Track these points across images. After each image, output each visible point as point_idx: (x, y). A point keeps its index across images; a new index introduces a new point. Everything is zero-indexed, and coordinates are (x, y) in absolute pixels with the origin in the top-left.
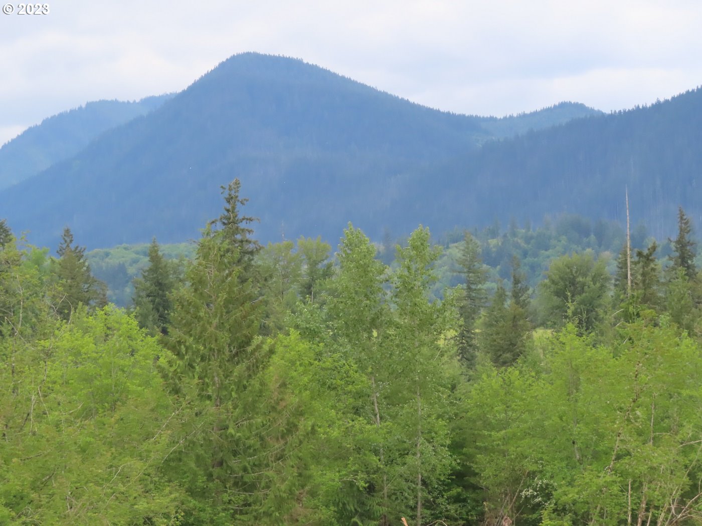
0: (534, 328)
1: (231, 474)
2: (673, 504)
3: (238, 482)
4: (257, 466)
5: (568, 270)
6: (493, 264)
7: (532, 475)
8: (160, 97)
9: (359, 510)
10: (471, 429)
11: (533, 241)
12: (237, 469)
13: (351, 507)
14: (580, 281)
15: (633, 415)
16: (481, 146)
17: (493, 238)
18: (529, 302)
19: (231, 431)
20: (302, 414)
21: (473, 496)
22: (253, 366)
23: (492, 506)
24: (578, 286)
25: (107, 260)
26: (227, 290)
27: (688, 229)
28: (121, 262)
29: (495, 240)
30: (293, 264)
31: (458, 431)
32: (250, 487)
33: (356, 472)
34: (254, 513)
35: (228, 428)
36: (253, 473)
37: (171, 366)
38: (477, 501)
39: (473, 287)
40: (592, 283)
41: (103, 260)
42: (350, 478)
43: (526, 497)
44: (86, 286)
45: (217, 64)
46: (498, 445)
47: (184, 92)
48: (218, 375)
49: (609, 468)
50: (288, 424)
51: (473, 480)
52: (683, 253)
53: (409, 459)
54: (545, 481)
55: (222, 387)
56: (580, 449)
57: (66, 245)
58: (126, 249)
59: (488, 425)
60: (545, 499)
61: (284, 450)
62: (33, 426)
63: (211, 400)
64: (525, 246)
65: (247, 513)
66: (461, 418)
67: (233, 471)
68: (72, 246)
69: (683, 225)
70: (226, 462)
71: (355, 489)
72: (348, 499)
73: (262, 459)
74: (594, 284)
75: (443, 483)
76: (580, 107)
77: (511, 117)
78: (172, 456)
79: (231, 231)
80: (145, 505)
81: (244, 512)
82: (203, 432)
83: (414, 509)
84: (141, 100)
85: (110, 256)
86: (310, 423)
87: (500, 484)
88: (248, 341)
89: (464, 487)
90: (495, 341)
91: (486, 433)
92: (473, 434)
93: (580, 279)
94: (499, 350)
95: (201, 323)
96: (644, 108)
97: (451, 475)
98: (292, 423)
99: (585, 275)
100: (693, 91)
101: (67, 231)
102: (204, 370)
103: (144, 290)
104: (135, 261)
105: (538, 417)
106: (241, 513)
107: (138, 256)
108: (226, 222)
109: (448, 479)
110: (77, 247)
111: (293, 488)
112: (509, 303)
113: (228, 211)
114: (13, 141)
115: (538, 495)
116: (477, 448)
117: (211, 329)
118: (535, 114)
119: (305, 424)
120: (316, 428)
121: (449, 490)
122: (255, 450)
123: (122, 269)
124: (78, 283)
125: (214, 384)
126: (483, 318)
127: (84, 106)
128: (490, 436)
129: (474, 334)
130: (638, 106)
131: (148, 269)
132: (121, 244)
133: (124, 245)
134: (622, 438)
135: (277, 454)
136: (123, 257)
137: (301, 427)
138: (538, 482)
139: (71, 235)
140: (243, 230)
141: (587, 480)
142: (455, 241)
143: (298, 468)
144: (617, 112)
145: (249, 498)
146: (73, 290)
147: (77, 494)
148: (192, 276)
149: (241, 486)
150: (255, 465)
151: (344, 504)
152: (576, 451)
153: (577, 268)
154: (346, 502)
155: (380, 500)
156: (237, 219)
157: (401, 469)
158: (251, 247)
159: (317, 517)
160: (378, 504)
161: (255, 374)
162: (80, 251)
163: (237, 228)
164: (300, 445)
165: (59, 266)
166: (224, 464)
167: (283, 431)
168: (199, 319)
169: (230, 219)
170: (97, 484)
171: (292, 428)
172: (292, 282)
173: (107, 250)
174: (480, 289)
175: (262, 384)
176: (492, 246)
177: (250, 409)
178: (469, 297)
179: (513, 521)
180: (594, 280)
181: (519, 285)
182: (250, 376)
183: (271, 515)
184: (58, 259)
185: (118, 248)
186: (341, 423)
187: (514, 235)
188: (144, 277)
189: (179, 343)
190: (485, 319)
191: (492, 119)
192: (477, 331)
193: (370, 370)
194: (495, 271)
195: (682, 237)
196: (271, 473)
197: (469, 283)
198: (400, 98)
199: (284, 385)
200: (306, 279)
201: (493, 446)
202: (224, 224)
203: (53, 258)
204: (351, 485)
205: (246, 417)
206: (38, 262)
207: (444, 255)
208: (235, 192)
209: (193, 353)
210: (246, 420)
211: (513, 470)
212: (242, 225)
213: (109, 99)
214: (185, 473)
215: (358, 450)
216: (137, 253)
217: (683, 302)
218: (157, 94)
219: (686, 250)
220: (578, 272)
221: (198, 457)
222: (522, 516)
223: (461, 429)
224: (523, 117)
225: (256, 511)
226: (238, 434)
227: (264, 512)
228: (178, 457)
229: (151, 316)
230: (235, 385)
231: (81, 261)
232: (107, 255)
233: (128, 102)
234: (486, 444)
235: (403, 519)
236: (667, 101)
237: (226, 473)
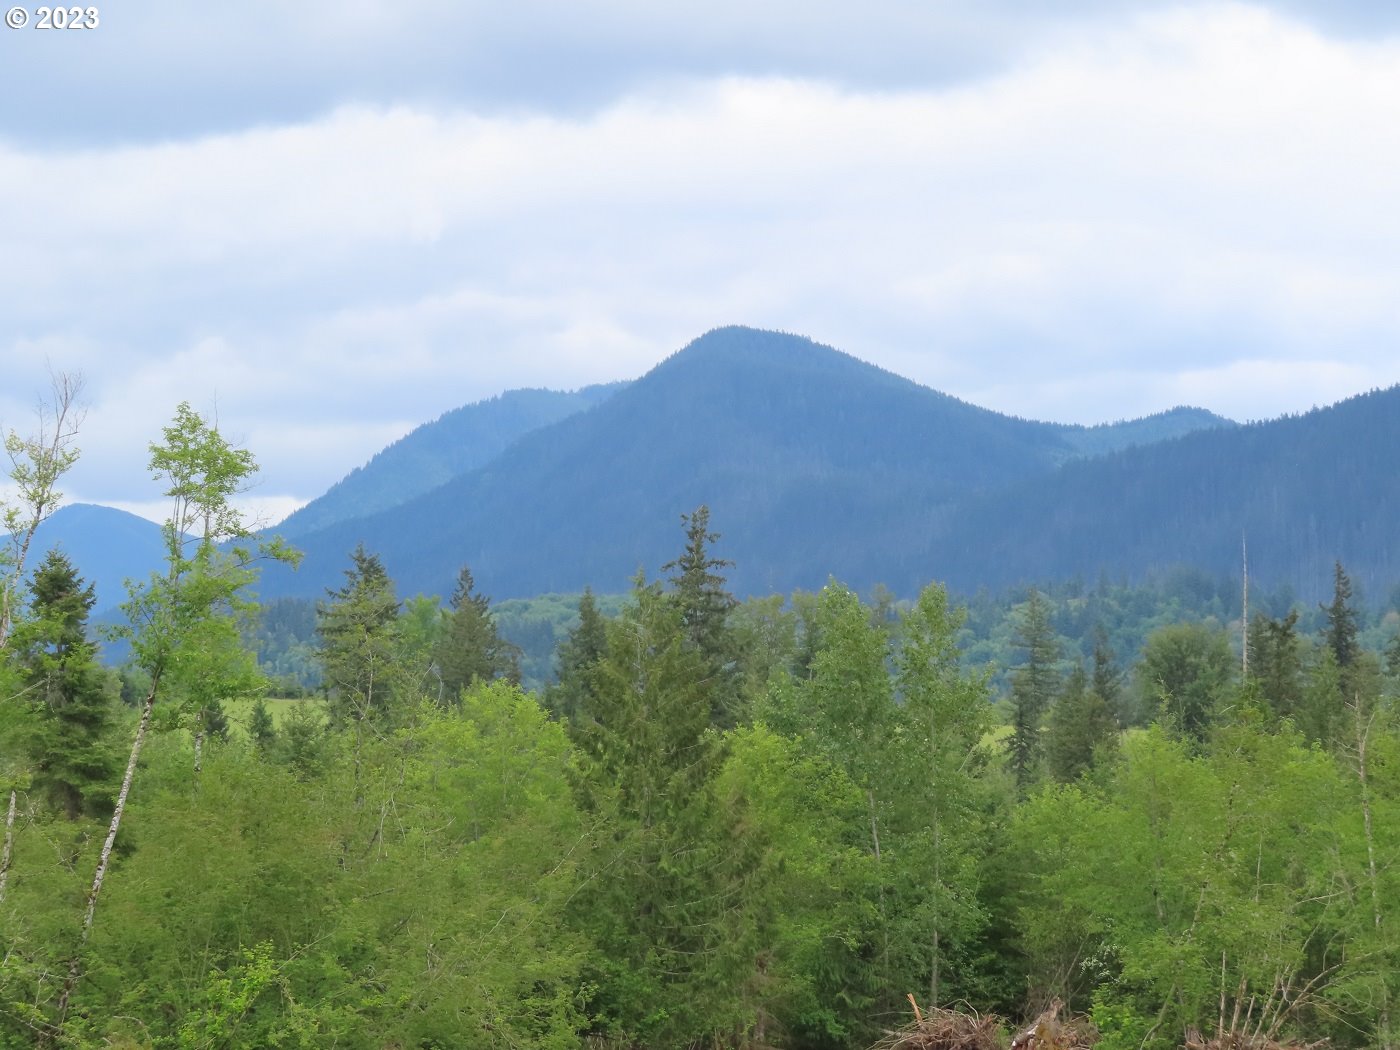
0: (1123, 727)
1: (663, 924)
2: (1286, 984)
3: (673, 937)
4: (699, 915)
5: (1175, 647)
6: (1074, 634)
7: (1096, 938)
8: (609, 387)
9: (848, 980)
10: (1013, 870)
11: (1131, 604)
12: (672, 918)
13: (836, 977)
14: (1192, 663)
15: (1224, 857)
16: (1060, 466)
17: (1075, 597)
18: (1118, 691)
19: (664, 864)
20: (766, 843)
21: (1013, 965)
22: (699, 773)
23: (1039, 981)
24: (1188, 668)
25: (526, 615)
26: (665, 664)
27: (1349, 592)
28: (546, 619)
29: (1076, 600)
30: (783, 628)
31: (994, 872)
32: (691, 944)
33: (843, 927)
34: (694, 981)
35: (659, 860)
36: (695, 924)
37: (583, 770)
38: (1019, 973)
39: (1039, 666)
40: (1209, 666)
41: (520, 614)
42: (836, 934)
43: (1088, 969)
44: (491, 651)
45: (689, 342)
46: (1050, 894)
47: (641, 380)
48: (648, 784)
49: (1189, 932)
50: (746, 856)
51: (1013, 943)
52: (1340, 627)
53: (921, 909)
54: (1115, 947)
55: (654, 802)
56: (1164, 903)
57: (463, 592)
58: (553, 600)
59: (1036, 865)
60: (1114, 972)
61: (739, 893)
62: (383, 848)
63: (638, 819)
64: (1120, 610)
65: (684, 981)
66: (999, 854)
67: (666, 921)
68: (472, 596)
69: (1341, 586)
70: (656, 907)
71: (843, 950)
72: (832, 965)
73: (708, 905)
74: (1212, 668)
75: (969, 945)
76: (1203, 414)
77: (1105, 426)
78: (580, 896)
79: (695, 579)
80: (539, 966)
81: (680, 979)
82: (625, 864)
83: (926, 980)
84: (581, 390)
85: (530, 610)
86: (780, 855)
87: (1050, 950)
88: (692, 738)
89: (1000, 952)
90: (1064, 744)
91: (1034, 876)
92: (1016, 878)
93: (1192, 659)
94: (1070, 758)
95: (626, 711)
96: (1295, 419)
97: (983, 934)
98: (752, 855)
99: (1198, 654)
100: (1365, 395)
101: (466, 573)
102: (629, 775)
103: (572, 659)
104: (565, 618)
105: (1107, 854)
106: (676, 980)
107: (570, 610)
108: (687, 565)
109: (978, 940)
110: (480, 596)
111: (751, 948)
112: (1088, 690)
113: (691, 550)
114: (399, 443)
115: (1104, 966)
116: (1020, 897)
117: (638, 719)
118: (1137, 423)
119: (771, 856)
120: (787, 863)
121: (979, 956)
122: (698, 892)
123: (546, 627)
124: (478, 647)
125: (642, 796)
126: (1052, 711)
127: (499, 396)
128: (1039, 881)
129: (1038, 733)
130: (1287, 415)
131: (578, 629)
132: (546, 593)
133: (551, 594)
134: (1210, 890)
135: (730, 898)
136: (548, 611)
137: (765, 861)
138: (1105, 948)
139: (471, 579)
140: (711, 577)
141: (1157, 949)
142: (1019, 600)
143: (759, 919)
144: (1256, 422)
145: (687, 960)
146: (472, 657)
147: (441, 948)
148: (616, 643)
149: (678, 943)
150: (697, 913)
151: (827, 973)
152: (1158, 906)
153: (1188, 644)
154: (829, 969)
155: (879, 968)
156: (703, 561)
157: (907, 924)
158: (722, 603)
159: (787, 988)
160: (876, 974)
161: (702, 784)
162: (482, 602)
163: (703, 576)
164: (762, 886)
165: (452, 622)
166: (653, 910)
167: (738, 866)
168: (624, 704)
169: (693, 561)
170: (473, 934)
171: (751, 863)
172: (782, 654)
173: (525, 601)
174: (1048, 670)
175: (711, 798)
176: (1072, 609)
177: (691, 833)
178: (1034, 680)
179: (1067, 1004)
180: (1212, 661)
181: (1105, 666)
182: (694, 787)
183: (716, 984)
184: (451, 612)
185: (542, 599)
186: (825, 855)
187: (1104, 593)
188: (573, 641)
189: (596, 737)
190: (1055, 714)
191: (1077, 429)
192: (1044, 729)
193: (865, 780)
194: (1075, 645)
195: (1339, 603)
196: (720, 926)
197: (1034, 660)
198: (947, 395)
199: (742, 801)
200: (802, 650)
201: (1042, 895)
202: (685, 568)
203: (445, 610)
204: (837, 944)
205: (686, 845)
206: (424, 616)
207: (1004, 620)
208: (702, 524)
209: (615, 751)
210: (686, 849)
211: (1069, 930)
212: (709, 571)
213: (536, 388)
214: (598, 920)
215: (848, 895)
216: (569, 606)
217: (1329, 696)
218: (603, 382)
219: (1344, 622)
220: (1190, 650)
221: (617, 900)
222: (1081, 997)
223: (999, 870)
224: (1122, 426)
225: (697, 977)
226: (673, 870)
227: (707, 980)
228: (589, 899)
229: (580, 697)
230: (671, 798)
231: (484, 615)
232: (526, 607)
233: (563, 392)
234: (1034, 892)
235: (910, 996)
236: (1327, 409)
237: (657, 923)
